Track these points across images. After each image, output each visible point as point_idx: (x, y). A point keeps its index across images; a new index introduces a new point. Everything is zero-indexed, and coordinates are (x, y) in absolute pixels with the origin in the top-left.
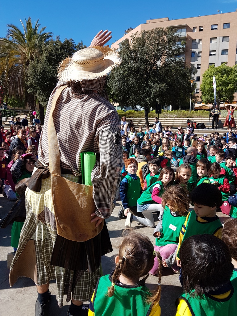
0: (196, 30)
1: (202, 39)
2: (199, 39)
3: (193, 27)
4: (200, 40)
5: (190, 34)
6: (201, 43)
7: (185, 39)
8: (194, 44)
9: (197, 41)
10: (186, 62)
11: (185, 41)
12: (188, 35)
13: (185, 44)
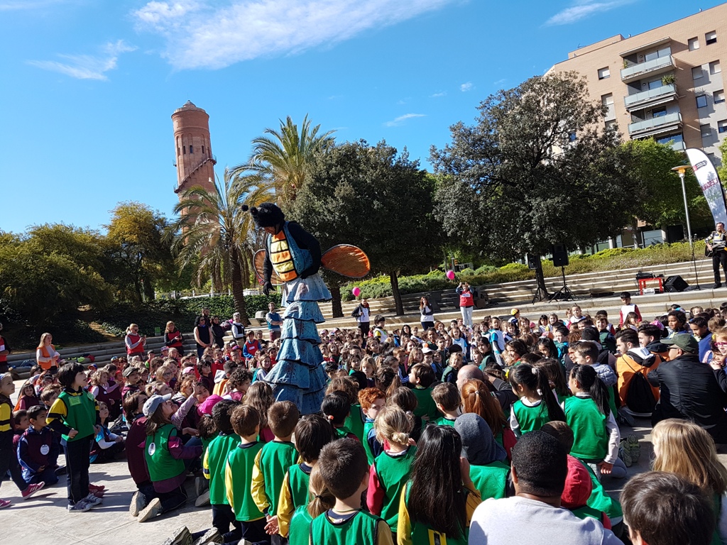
0: (696, 45)
1: (718, 60)
2: (710, 63)
3: (689, 40)
4: (712, 64)
5: (683, 56)
6: (717, 69)
7: (671, 71)
8: (697, 76)
9: (706, 67)
10: (686, 121)
11: (671, 76)
12: (676, 60)
13: (673, 81)
